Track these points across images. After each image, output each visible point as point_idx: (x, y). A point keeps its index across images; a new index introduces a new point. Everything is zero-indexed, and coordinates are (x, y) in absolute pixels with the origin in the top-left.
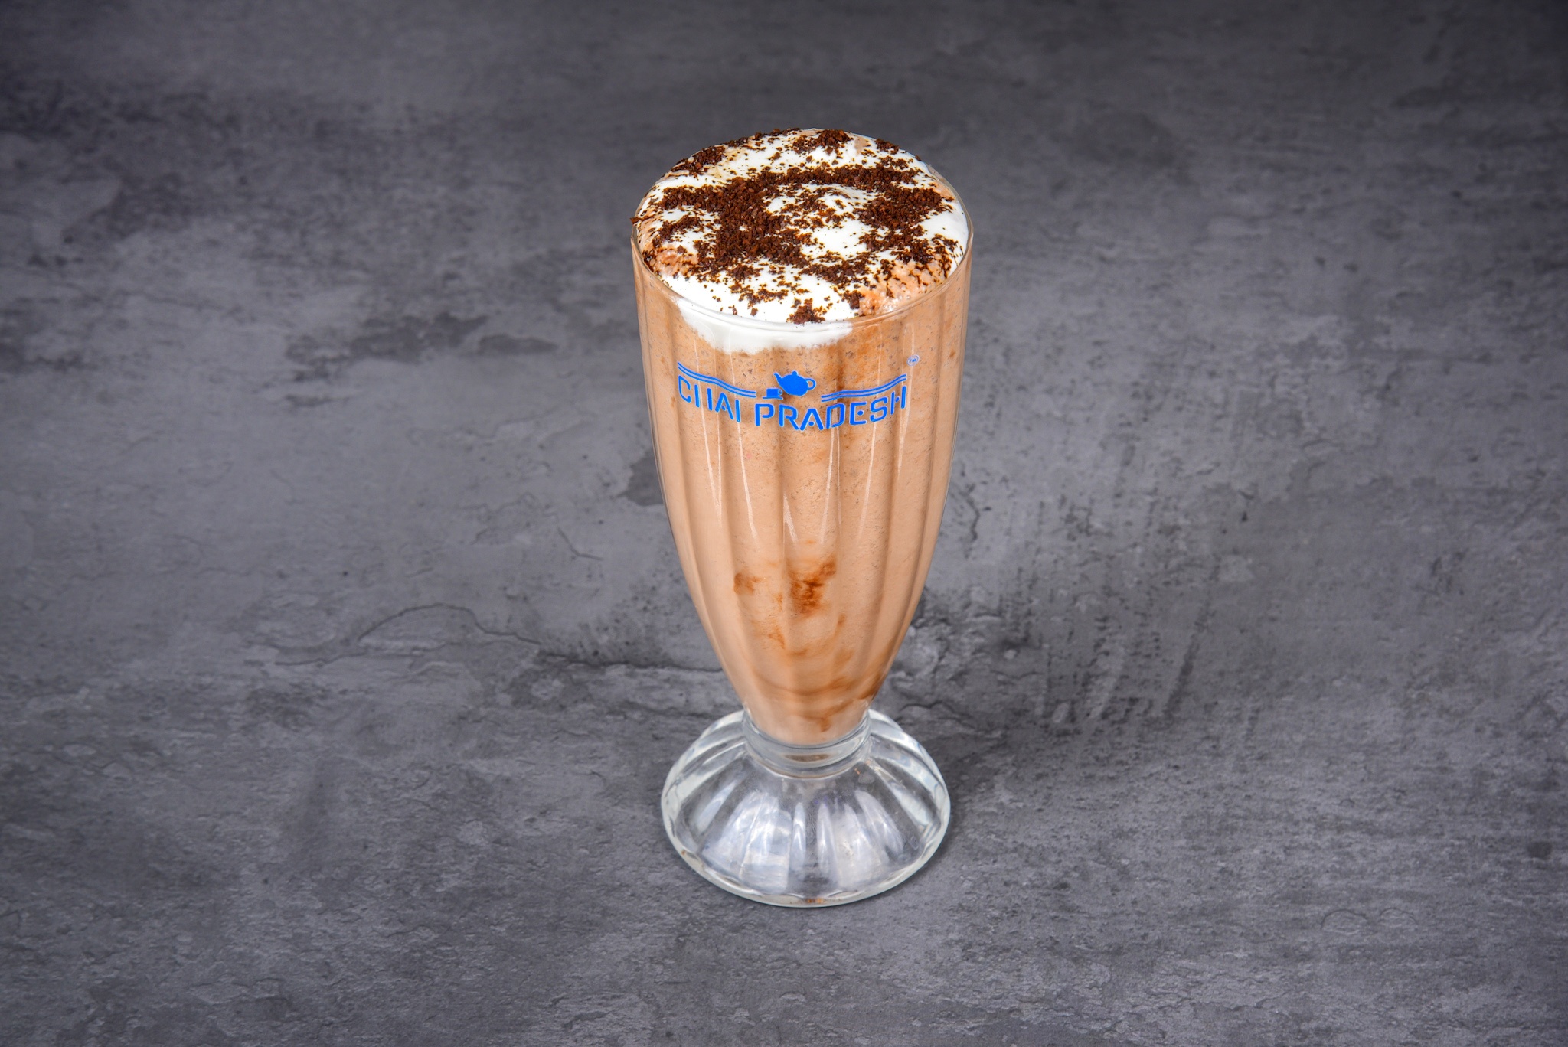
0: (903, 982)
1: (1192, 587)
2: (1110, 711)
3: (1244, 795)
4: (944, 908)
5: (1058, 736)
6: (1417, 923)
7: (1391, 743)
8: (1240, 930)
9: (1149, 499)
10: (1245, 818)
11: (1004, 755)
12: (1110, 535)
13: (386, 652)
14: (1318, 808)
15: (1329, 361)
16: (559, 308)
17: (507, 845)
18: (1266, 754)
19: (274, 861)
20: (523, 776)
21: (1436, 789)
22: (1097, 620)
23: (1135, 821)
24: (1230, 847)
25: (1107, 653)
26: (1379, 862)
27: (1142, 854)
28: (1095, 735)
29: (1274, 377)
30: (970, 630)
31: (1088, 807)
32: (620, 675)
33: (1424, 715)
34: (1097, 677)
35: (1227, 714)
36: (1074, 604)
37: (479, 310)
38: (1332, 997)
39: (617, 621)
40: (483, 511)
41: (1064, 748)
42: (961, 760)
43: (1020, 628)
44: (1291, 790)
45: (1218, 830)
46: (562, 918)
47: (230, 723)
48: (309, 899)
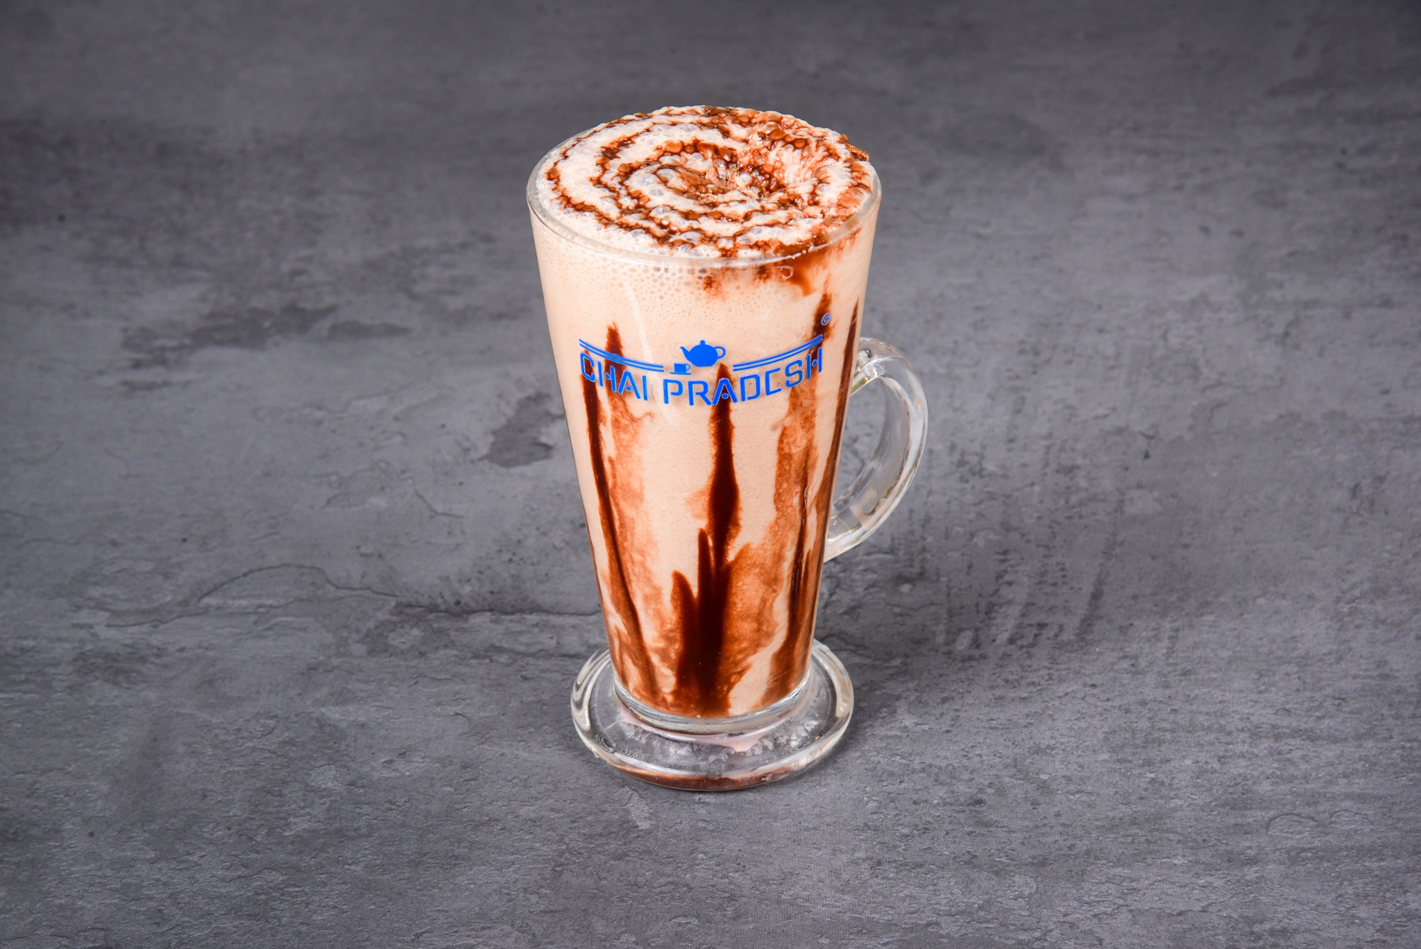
0: (807, 900)
1: (1096, 520)
2: (1018, 636)
3: (1169, 709)
4: (848, 828)
5: (963, 661)
6: (1372, 823)
7: (1324, 654)
8: (1178, 837)
9: (1044, 443)
10: (1173, 731)
11: (905, 682)
12: (1005, 476)
13: (229, 610)
14: (1252, 718)
15: (1223, 314)
16: (413, 297)
17: (363, 787)
18: (1190, 670)
19: (101, 815)
20: (380, 721)
21: (1379, 695)
22: (998, 553)
23: (1052, 738)
24: (1159, 759)
26: (1324, 766)
27: (1062, 769)
28: (1002, 659)
29: (1166, 333)
30: (862, 567)
31: (1000, 727)
32: (484, 622)
33: (1358, 627)
34: (1001, 605)
35: (1144, 634)
36: (972, 540)
37: (329, 300)
38: (1286, 899)
39: (481, 573)
40: (334, 478)
41: (970, 672)
43: (914, 563)
44: (1220, 702)
45: (1144, 743)
46: (425, 855)
47: (54, 684)
48: (140, 850)
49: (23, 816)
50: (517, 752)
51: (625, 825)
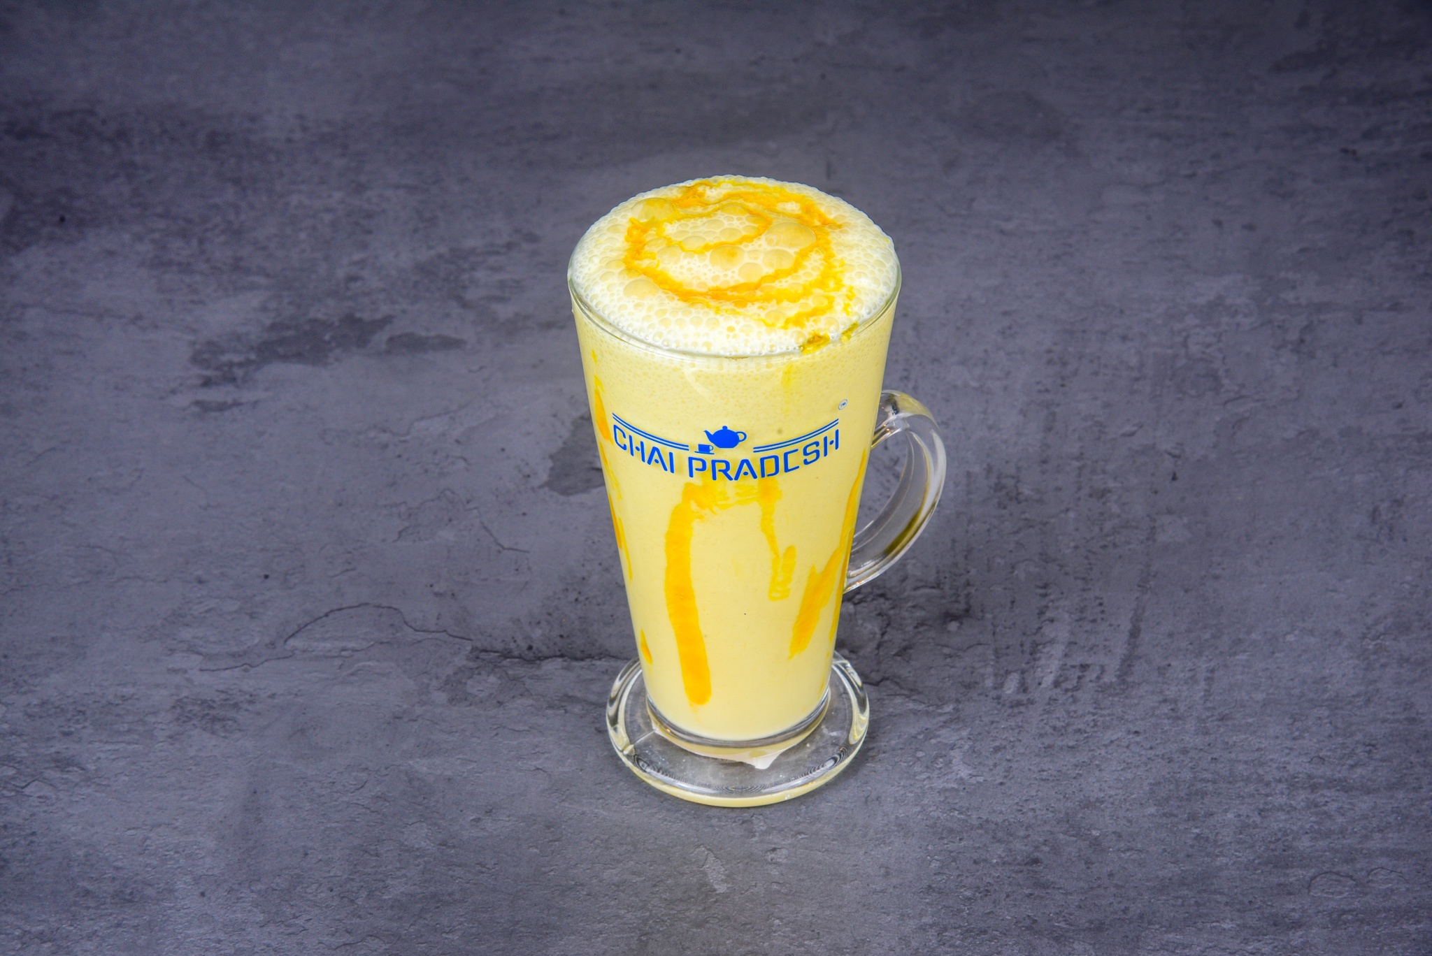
1: (1130, 550)
2: (1062, 679)
3: (1210, 758)
4: (913, 890)
5: (1012, 707)
6: (1407, 882)
7: (1353, 696)
8: (1225, 899)
9: (1076, 464)
10: (1214, 782)
11: (958, 730)
12: (1040, 501)
13: (314, 654)
14: (1289, 767)
15: (1239, 318)
16: (465, 305)
17: (454, 847)
18: (1227, 715)
19: (210, 873)
20: (465, 775)
21: (1407, 741)
22: (1038, 587)
23: (1100, 790)
24: (1203, 812)
25: (1052, 621)
26: (1359, 820)
27: (1112, 824)
28: (1049, 704)
29: (1187, 338)
30: (910, 604)
31: (1051, 779)
32: (556, 669)
33: (1384, 666)
34: (1045, 645)
35: (1181, 675)
36: (1012, 572)
37: (385, 310)
39: (550, 614)
40: (403, 509)
41: (1019, 719)
42: (915, 737)
43: (960, 599)
44: (1258, 750)
45: (1187, 795)
46: (517, 922)
47: (155, 733)
48: (250, 911)
49: (137, 874)
50: (596, 811)
51: (703, 889)
